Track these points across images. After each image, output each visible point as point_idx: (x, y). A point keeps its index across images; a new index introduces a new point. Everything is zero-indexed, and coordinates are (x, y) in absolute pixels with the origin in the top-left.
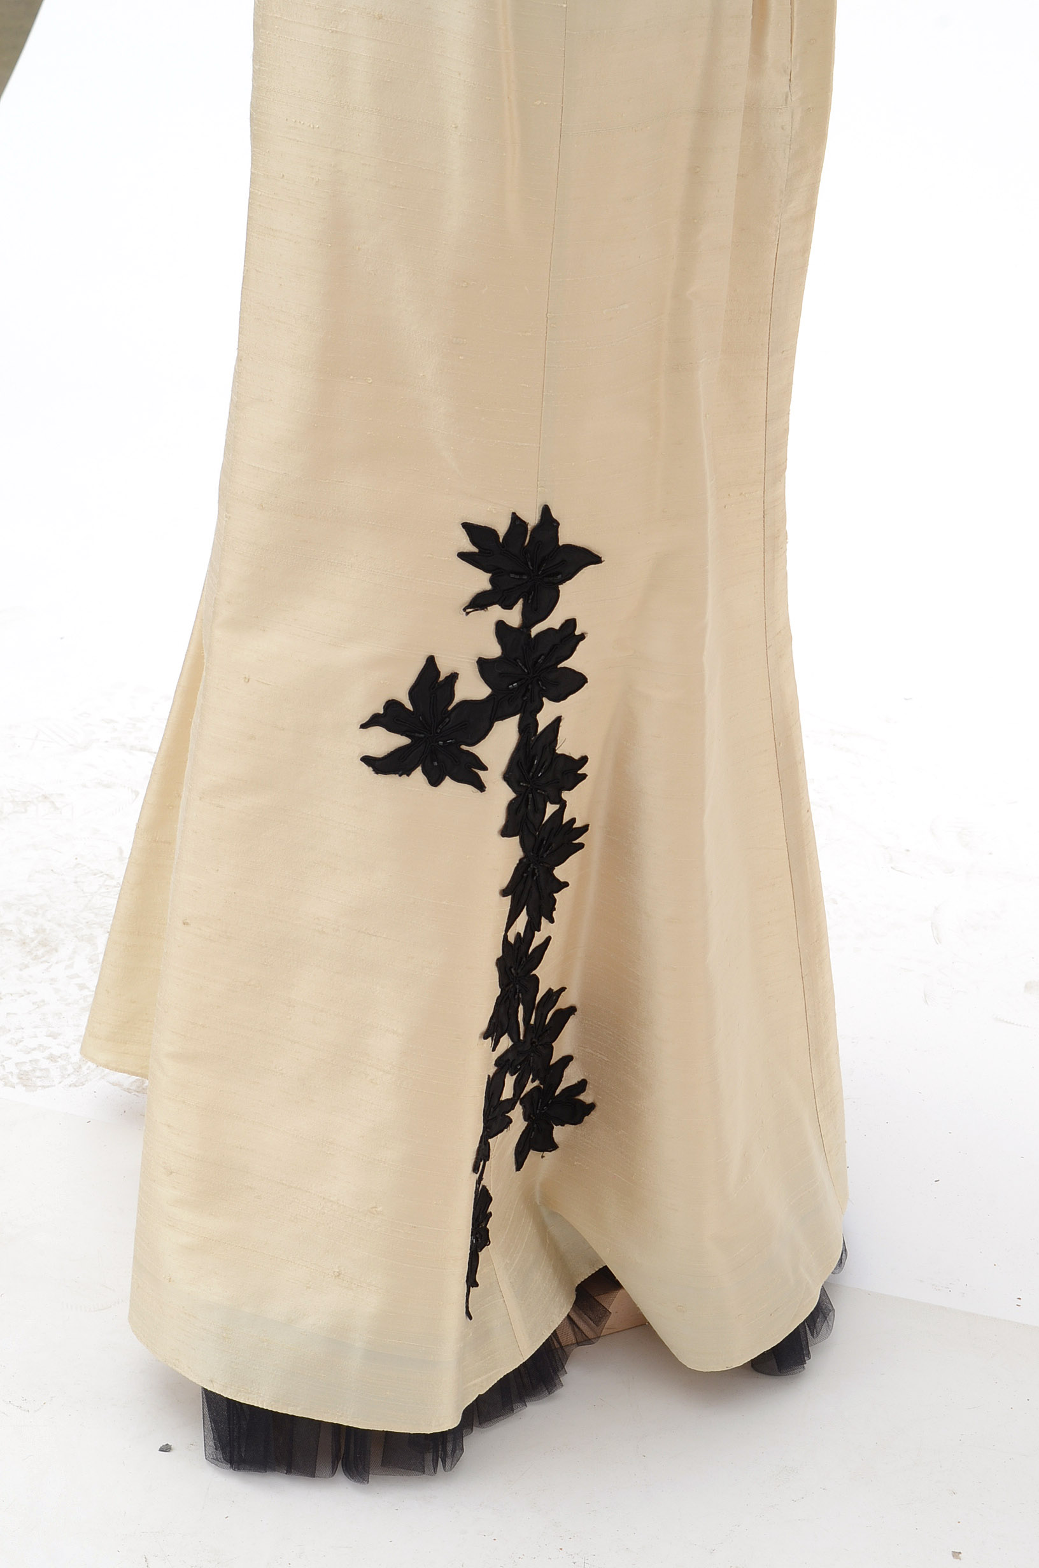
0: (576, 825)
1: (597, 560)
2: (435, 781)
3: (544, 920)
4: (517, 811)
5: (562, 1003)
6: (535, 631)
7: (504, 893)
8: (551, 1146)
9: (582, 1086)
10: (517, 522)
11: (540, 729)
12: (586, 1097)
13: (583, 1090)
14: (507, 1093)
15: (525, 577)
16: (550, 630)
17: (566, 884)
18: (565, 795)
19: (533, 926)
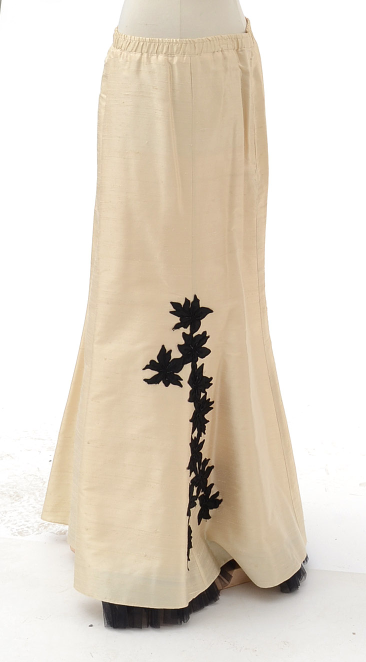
0: (211, 401)
1: (212, 311)
2: (167, 385)
3: (202, 434)
4: (193, 394)
5: (209, 465)
6: (194, 335)
7: (191, 421)
8: (209, 517)
9: (217, 494)
10: (187, 301)
11: (198, 367)
12: (219, 498)
13: (218, 495)
14: (195, 494)
15: (190, 318)
16: (199, 335)
17: (208, 421)
18: (207, 390)
19: (199, 435)
